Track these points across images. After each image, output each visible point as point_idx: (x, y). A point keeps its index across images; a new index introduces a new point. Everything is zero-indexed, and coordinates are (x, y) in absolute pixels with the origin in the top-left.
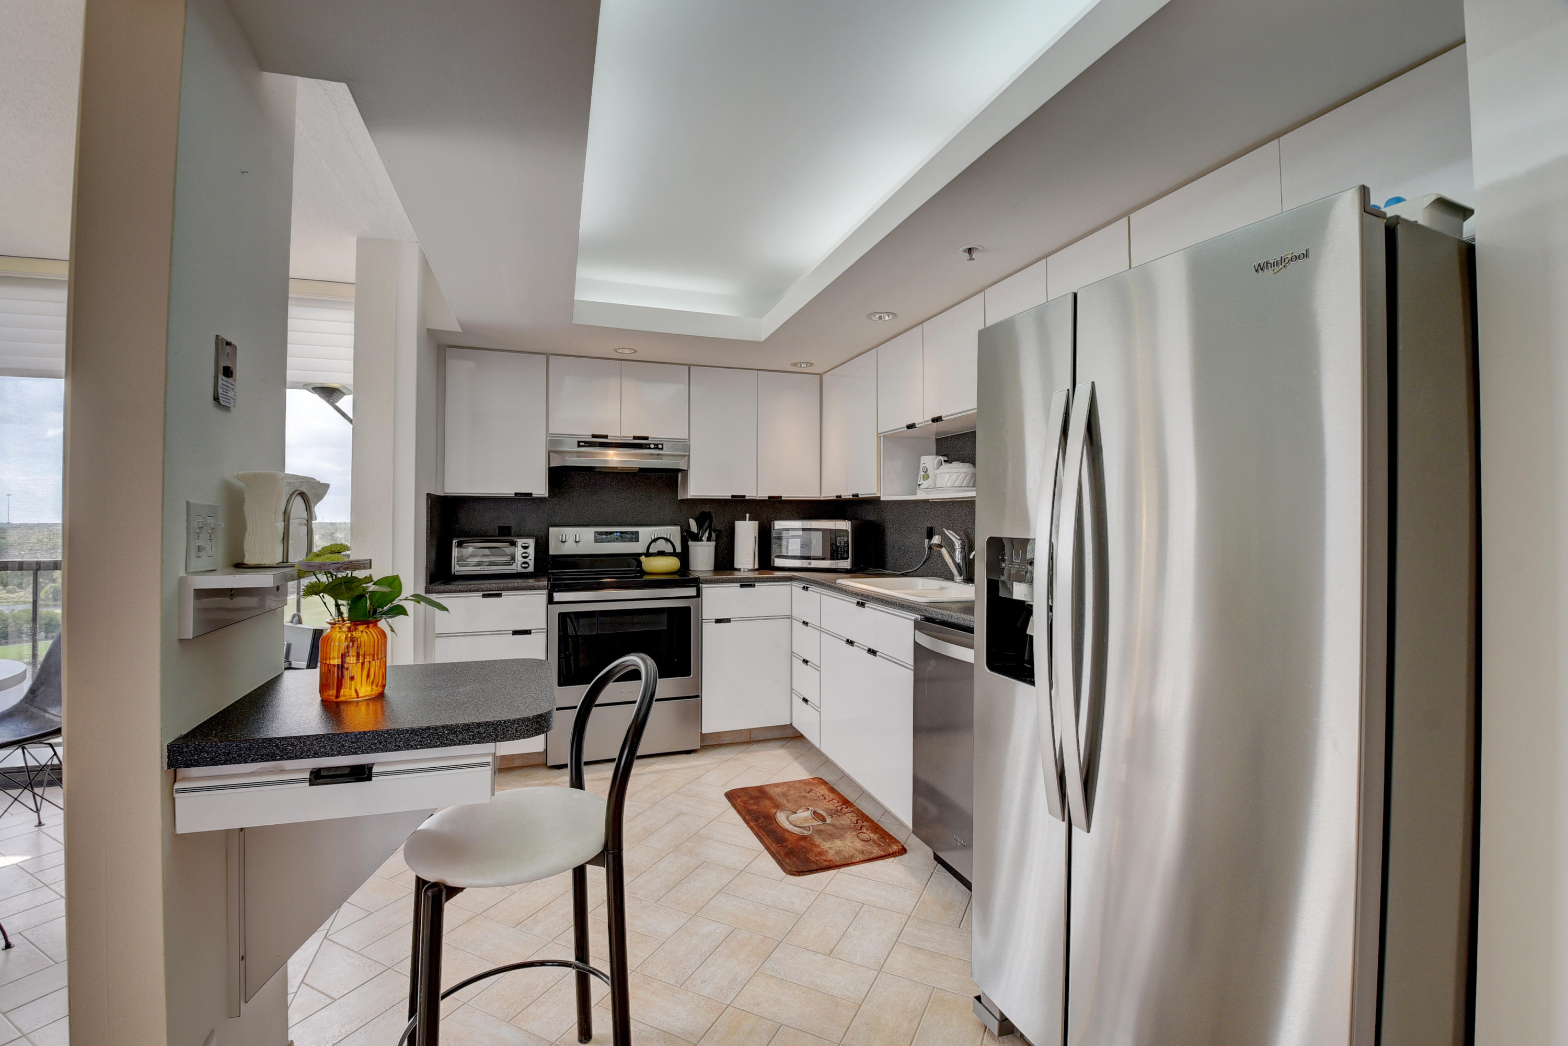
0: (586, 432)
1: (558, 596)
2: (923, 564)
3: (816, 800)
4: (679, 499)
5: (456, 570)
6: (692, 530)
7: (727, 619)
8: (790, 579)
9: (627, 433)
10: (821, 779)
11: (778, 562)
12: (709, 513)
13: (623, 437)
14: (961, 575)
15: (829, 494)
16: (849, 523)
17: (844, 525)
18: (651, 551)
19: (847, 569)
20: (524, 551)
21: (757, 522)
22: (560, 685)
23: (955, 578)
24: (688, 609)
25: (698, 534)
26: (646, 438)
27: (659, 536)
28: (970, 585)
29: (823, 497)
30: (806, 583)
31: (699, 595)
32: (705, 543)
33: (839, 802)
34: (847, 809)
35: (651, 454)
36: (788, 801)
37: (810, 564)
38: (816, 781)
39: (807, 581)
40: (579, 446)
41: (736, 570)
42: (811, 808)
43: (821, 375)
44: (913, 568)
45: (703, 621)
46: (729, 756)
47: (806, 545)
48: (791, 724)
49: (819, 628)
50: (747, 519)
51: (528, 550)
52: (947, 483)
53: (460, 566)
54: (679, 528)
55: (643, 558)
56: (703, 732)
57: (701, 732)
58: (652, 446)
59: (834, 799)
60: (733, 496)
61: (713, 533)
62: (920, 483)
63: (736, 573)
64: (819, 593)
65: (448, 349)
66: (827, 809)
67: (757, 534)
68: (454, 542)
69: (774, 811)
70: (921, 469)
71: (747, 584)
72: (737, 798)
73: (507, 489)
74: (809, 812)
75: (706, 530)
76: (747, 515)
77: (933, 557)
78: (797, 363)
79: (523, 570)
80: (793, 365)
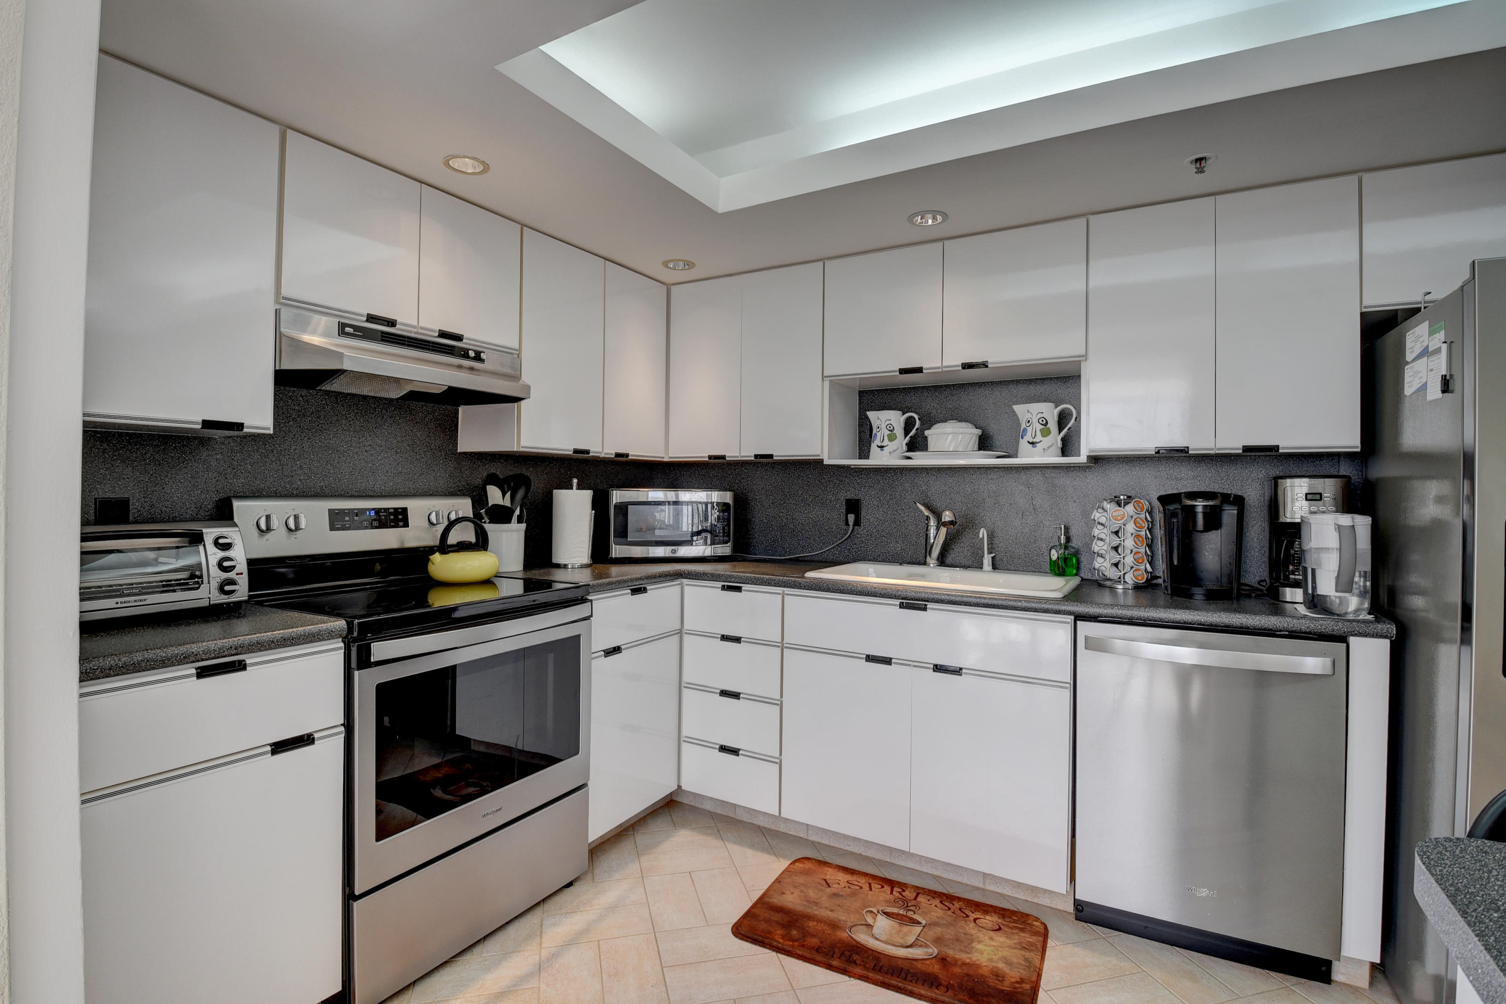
0: (358, 310)
1: (378, 650)
2: (837, 545)
3: (853, 894)
4: (459, 452)
6: (493, 504)
7: (617, 647)
8: (676, 576)
10: (804, 858)
11: (619, 550)
12: (526, 475)
13: (422, 328)
16: (730, 494)
17: (723, 497)
18: (434, 543)
20: (220, 554)
21: (589, 492)
24: (577, 640)
26: (459, 338)
29: (670, 458)
31: (592, 614)
32: (512, 525)
33: (882, 886)
34: (907, 892)
36: (831, 911)
37: (673, 551)
38: (806, 865)
40: (342, 333)
41: (558, 566)
42: (872, 910)
43: (668, 286)
45: (592, 656)
48: (679, 787)
49: (777, 644)
50: (575, 487)
51: (231, 554)
54: (469, 500)
55: (436, 557)
58: (470, 354)
59: (868, 884)
60: (575, 451)
61: (526, 508)
64: (776, 593)
66: (887, 902)
67: (590, 511)
69: (843, 935)
74: (880, 917)
75: (518, 505)
76: (575, 481)
77: (858, 536)
78: (671, 261)
79: (224, 599)
80: (665, 264)
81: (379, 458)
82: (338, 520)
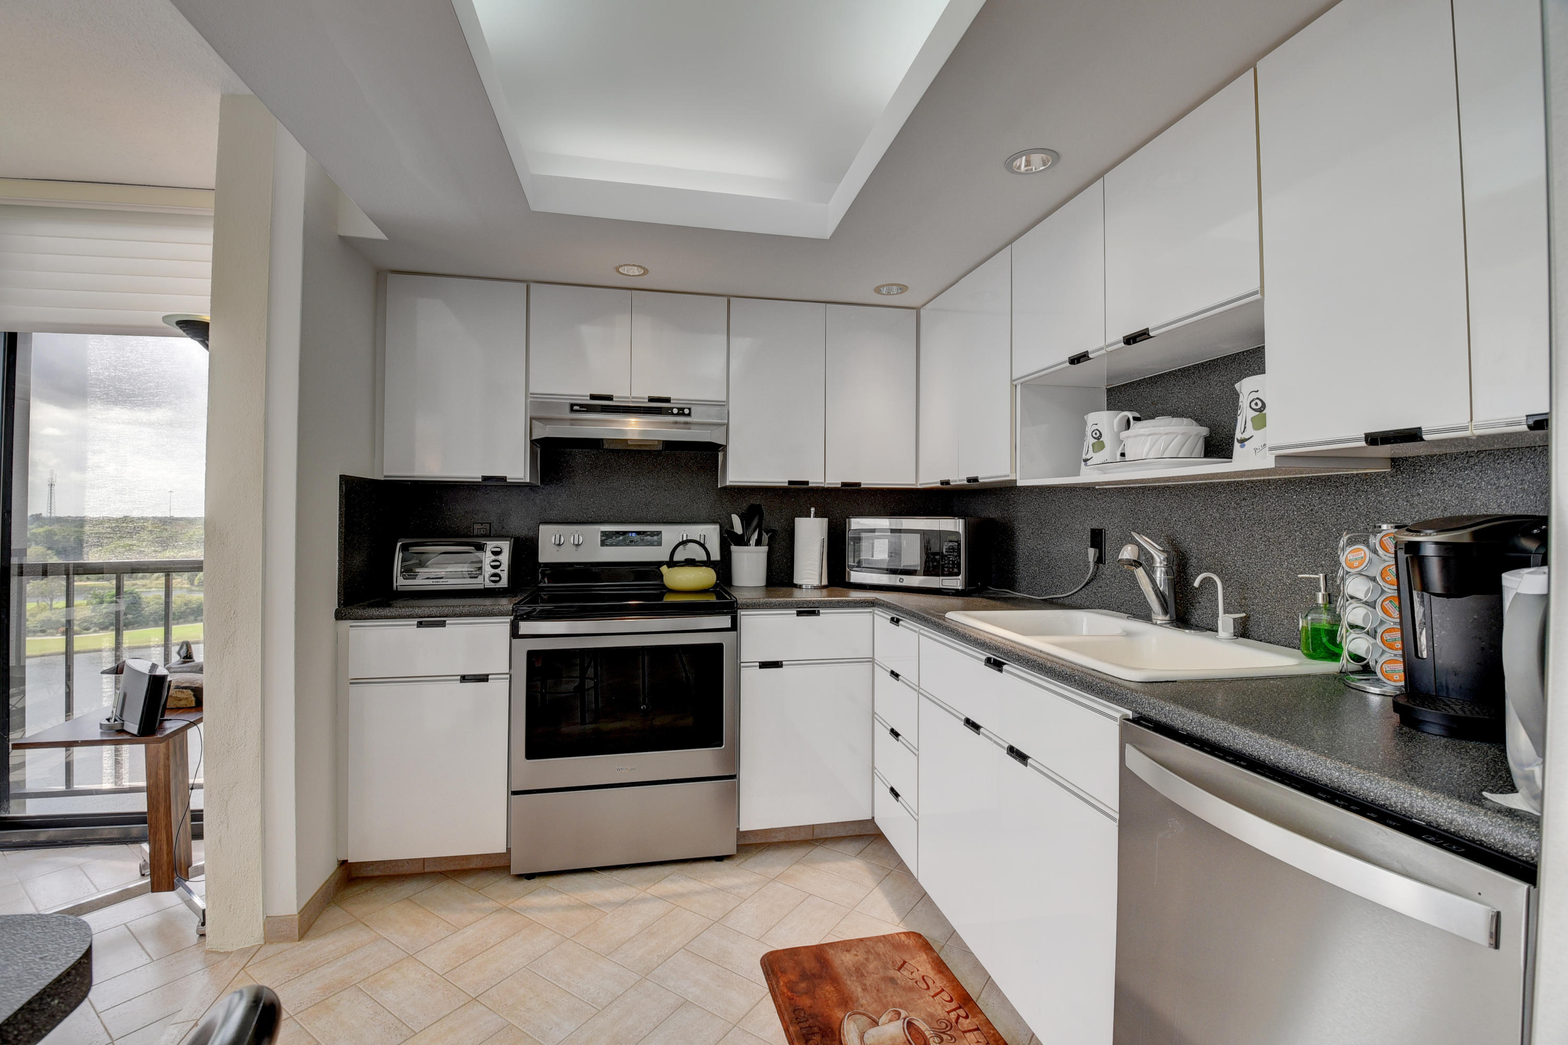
0: (582, 391)
1: (526, 627)
2: (1083, 587)
3: (911, 989)
4: (719, 487)
5: (398, 584)
6: (735, 531)
7: (778, 662)
8: (872, 604)
9: (640, 393)
10: (920, 936)
11: (856, 577)
12: (760, 506)
13: (633, 398)
14: (1166, 612)
15: (929, 479)
16: (961, 522)
17: (954, 525)
18: (676, 559)
19: (957, 590)
20: (493, 557)
21: (826, 520)
22: (529, 756)
23: (1154, 616)
24: (719, 648)
25: (743, 535)
26: (667, 400)
27: (689, 538)
28: (1187, 631)
29: (920, 484)
30: (896, 612)
31: (734, 627)
32: (752, 547)
33: (951, 1000)
34: (968, 1021)
35: (676, 423)
36: (865, 990)
37: (901, 580)
38: (911, 942)
39: (898, 611)
40: (572, 410)
41: (796, 586)
42: (904, 1013)
43: (917, 310)
44: (1064, 591)
45: (742, 665)
46: (777, 870)
47: (895, 552)
48: (873, 818)
49: (917, 688)
50: (812, 515)
51: (500, 557)
52: (1148, 453)
53: (404, 579)
54: (717, 527)
55: (664, 569)
56: (741, 830)
57: (738, 829)
58: (675, 411)
59: (943, 990)
60: (790, 483)
61: (764, 534)
62: (1088, 457)
63: (797, 592)
64: (916, 632)
65: (391, 277)
66: (931, 1016)
67: (825, 536)
68: (399, 544)
69: (838, 1014)
70: (1089, 433)
71: (808, 610)
72: (779, 974)
73: (472, 472)
74: (900, 1022)
75: (755, 530)
76: (813, 509)
77: (1103, 576)
78: (883, 286)
79: (493, 585)
80: (878, 290)
81: (651, 494)
82: (607, 540)
